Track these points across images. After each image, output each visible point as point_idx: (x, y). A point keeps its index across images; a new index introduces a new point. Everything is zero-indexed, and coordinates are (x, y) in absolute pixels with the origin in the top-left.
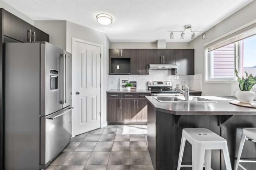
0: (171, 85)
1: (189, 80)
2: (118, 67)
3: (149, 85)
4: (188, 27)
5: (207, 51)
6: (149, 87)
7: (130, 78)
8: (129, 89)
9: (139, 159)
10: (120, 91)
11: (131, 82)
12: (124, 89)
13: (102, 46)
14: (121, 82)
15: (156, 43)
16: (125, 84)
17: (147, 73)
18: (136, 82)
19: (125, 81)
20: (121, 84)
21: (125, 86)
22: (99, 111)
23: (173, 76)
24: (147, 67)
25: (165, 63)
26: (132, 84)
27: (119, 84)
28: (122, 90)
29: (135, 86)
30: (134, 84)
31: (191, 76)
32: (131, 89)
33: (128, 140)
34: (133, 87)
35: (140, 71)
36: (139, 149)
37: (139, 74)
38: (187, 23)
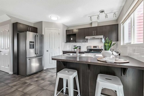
2: (72, 39)
5: (122, 24)
6: (88, 49)
13: (60, 29)
15: (91, 24)
18: (80, 46)
19: (75, 46)
20: (73, 47)
25: (96, 35)
28: (73, 50)
29: (80, 49)
35: (81, 40)
38: (101, 9)
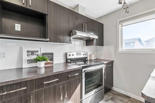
0: (86, 56)
3: (69, 57)
7: (43, 47)
8: (42, 65)
11: (43, 54)
14: (25, 54)
16: (34, 57)
17: (70, 42)
18: (52, 54)
19: (33, 53)
24: (71, 34)
25: (87, 32)
26: (45, 57)
28: (26, 67)
29: (52, 59)
32: (45, 64)
34: (49, 61)
37: (60, 42)
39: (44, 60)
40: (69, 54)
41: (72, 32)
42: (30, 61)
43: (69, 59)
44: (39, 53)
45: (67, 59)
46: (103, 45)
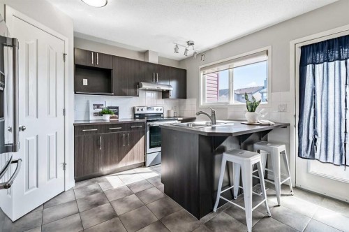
0: (162, 112)
1: (180, 105)
2: (85, 82)
3: (136, 112)
4: (192, 44)
5: (202, 74)
7: (108, 101)
8: (107, 118)
9: (165, 209)
10: (91, 122)
11: (109, 108)
12: (99, 118)
13: (67, 40)
14: (91, 107)
16: (100, 110)
17: (136, 95)
18: (117, 108)
19: (98, 106)
20: (92, 111)
21: (101, 114)
22: (61, 160)
23: (163, 100)
24: (137, 86)
26: (111, 110)
27: (88, 112)
28: (93, 119)
29: (117, 113)
30: (114, 111)
31: (182, 100)
32: (111, 118)
33: (131, 193)
34: (114, 115)
35: (127, 91)
36: (153, 198)
37: (125, 95)
38: (191, 39)
39: (110, 113)
40: (137, 108)
41: (138, 84)
42: (96, 114)
43: (137, 114)
44: (104, 106)
45: (135, 115)
46: (186, 98)
